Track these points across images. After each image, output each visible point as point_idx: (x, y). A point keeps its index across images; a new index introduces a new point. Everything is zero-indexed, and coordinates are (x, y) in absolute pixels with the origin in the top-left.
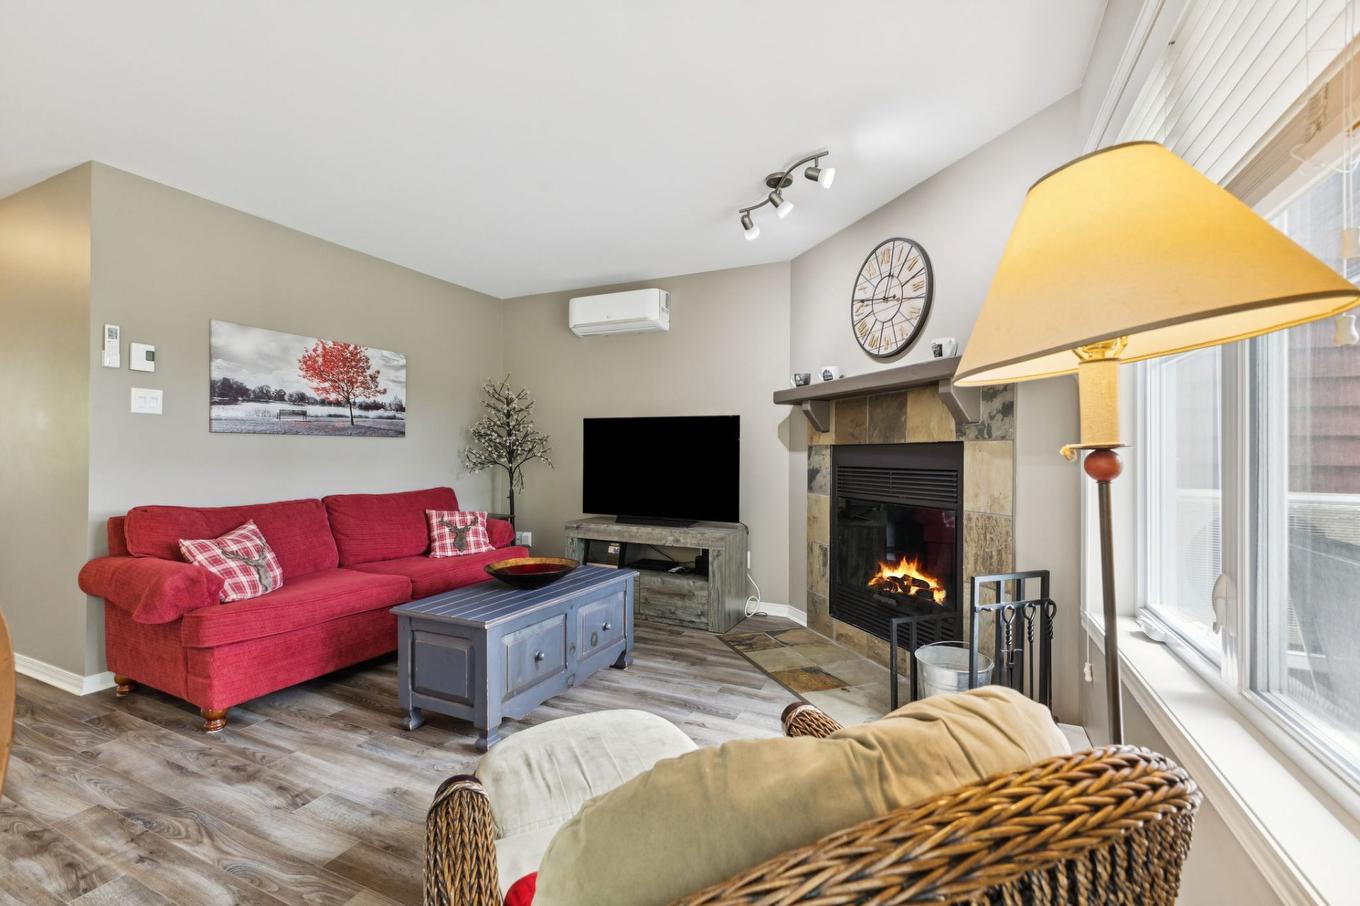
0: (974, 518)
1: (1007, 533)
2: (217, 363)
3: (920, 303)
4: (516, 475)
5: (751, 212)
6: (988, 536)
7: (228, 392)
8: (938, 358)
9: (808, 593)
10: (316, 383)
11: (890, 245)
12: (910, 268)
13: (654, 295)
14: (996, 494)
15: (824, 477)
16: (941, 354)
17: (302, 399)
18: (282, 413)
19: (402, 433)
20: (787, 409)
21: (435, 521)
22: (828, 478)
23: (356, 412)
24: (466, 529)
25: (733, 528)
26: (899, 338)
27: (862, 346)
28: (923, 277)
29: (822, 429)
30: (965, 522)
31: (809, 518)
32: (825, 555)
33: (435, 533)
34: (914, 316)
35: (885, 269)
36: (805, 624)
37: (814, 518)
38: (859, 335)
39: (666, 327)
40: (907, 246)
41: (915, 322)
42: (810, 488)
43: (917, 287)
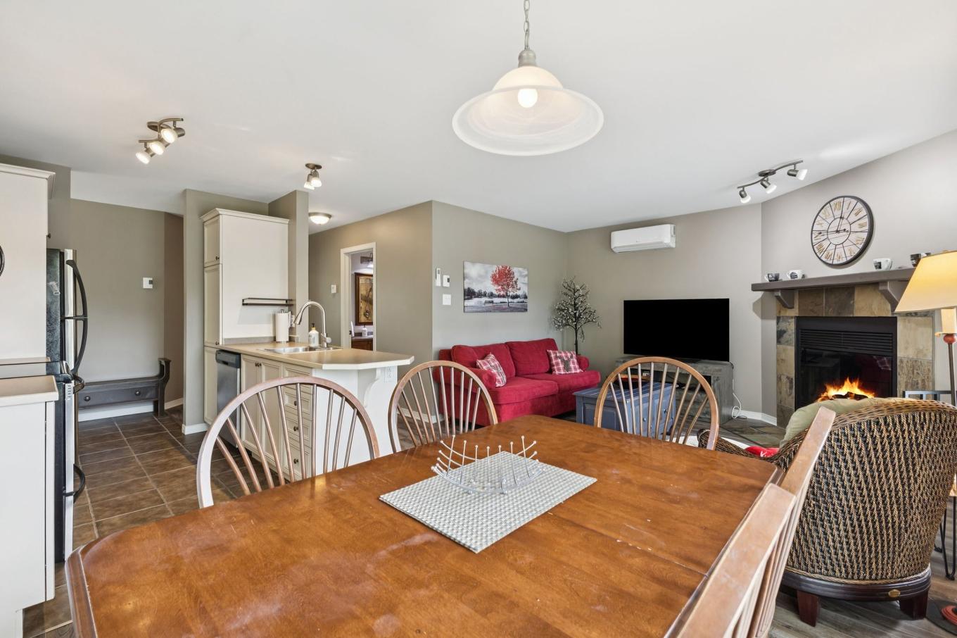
0: (905, 361)
1: (929, 370)
2: (466, 281)
3: (865, 236)
4: (579, 332)
5: (745, 188)
6: (915, 372)
7: (469, 294)
8: (879, 270)
9: (778, 406)
10: (496, 287)
11: (841, 200)
12: (857, 214)
13: (667, 229)
14: (921, 348)
15: (790, 335)
16: (880, 267)
17: (492, 295)
18: (486, 302)
19: (526, 310)
20: (759, 294)
21: (553, 356)
22: (793, 336)
23: (510, 300)
24: (569, 360)
25: (725, 364)
26: (848, 254)
27: (820, 258)
28: (866, 220)
29: (789, 306)
30: (898, 363)
31: (778, 360)
32: (791, 382)
33: (554, 362)
34: (860, 242)
35: (838, 214)
36: (776, 424)
37: (783, 360)
38: (817, 251)
39: (673, 245)
40: (854, 201)
41: (861, 246)
42: (779, 342)
43: (861, 226)
